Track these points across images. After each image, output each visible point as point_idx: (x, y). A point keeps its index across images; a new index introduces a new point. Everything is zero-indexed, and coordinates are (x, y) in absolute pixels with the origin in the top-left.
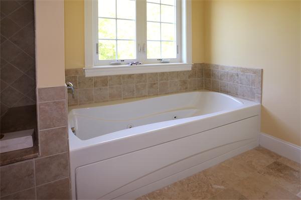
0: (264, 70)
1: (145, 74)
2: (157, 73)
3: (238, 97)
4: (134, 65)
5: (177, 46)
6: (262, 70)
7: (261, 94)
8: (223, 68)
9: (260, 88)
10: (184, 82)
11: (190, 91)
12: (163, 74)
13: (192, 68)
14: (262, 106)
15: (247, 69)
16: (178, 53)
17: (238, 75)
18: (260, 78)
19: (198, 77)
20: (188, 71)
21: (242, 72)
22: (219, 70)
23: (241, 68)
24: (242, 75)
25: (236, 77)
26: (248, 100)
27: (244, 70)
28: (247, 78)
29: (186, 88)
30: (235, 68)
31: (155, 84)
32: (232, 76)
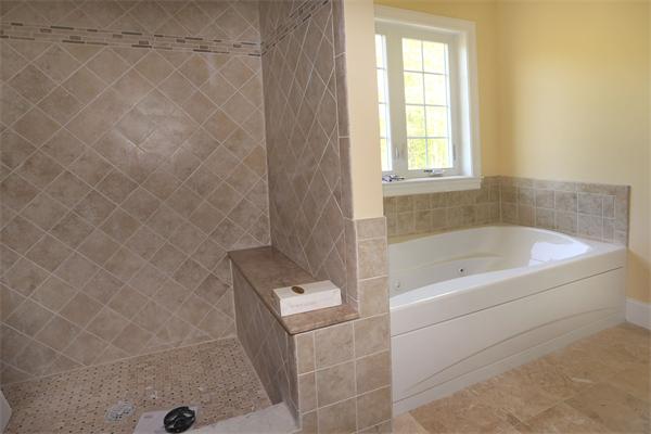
0: (633, 187)
1: (411, 196)
2: (428, 195)
3: (575, 236)
4: (394, 182)
5: (454, 147)
6: (629, 187)
7: (628, 230)
8: (542, 184)
9: (625, 220)
10: (470, 210)
11: (478, 225)
12: (437, 196)
13: (482, 185)
14: (628, 251)
15: (595, 186)
16: (454, 158)
17: (575, 197)
18: (625, 202)
19: (492, 201)
20: (476, 190)
21: (585, 190)
22: (534, 187)
23: (583, 184)
24: (585, 196)
25: (572, 201)
26: (598, 240)
27: (589, 189)
28: (595, 201)
29: (473, 221)
30: (567, 183)
31: (425, 213)
32: (562, 198)
